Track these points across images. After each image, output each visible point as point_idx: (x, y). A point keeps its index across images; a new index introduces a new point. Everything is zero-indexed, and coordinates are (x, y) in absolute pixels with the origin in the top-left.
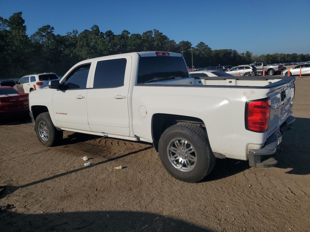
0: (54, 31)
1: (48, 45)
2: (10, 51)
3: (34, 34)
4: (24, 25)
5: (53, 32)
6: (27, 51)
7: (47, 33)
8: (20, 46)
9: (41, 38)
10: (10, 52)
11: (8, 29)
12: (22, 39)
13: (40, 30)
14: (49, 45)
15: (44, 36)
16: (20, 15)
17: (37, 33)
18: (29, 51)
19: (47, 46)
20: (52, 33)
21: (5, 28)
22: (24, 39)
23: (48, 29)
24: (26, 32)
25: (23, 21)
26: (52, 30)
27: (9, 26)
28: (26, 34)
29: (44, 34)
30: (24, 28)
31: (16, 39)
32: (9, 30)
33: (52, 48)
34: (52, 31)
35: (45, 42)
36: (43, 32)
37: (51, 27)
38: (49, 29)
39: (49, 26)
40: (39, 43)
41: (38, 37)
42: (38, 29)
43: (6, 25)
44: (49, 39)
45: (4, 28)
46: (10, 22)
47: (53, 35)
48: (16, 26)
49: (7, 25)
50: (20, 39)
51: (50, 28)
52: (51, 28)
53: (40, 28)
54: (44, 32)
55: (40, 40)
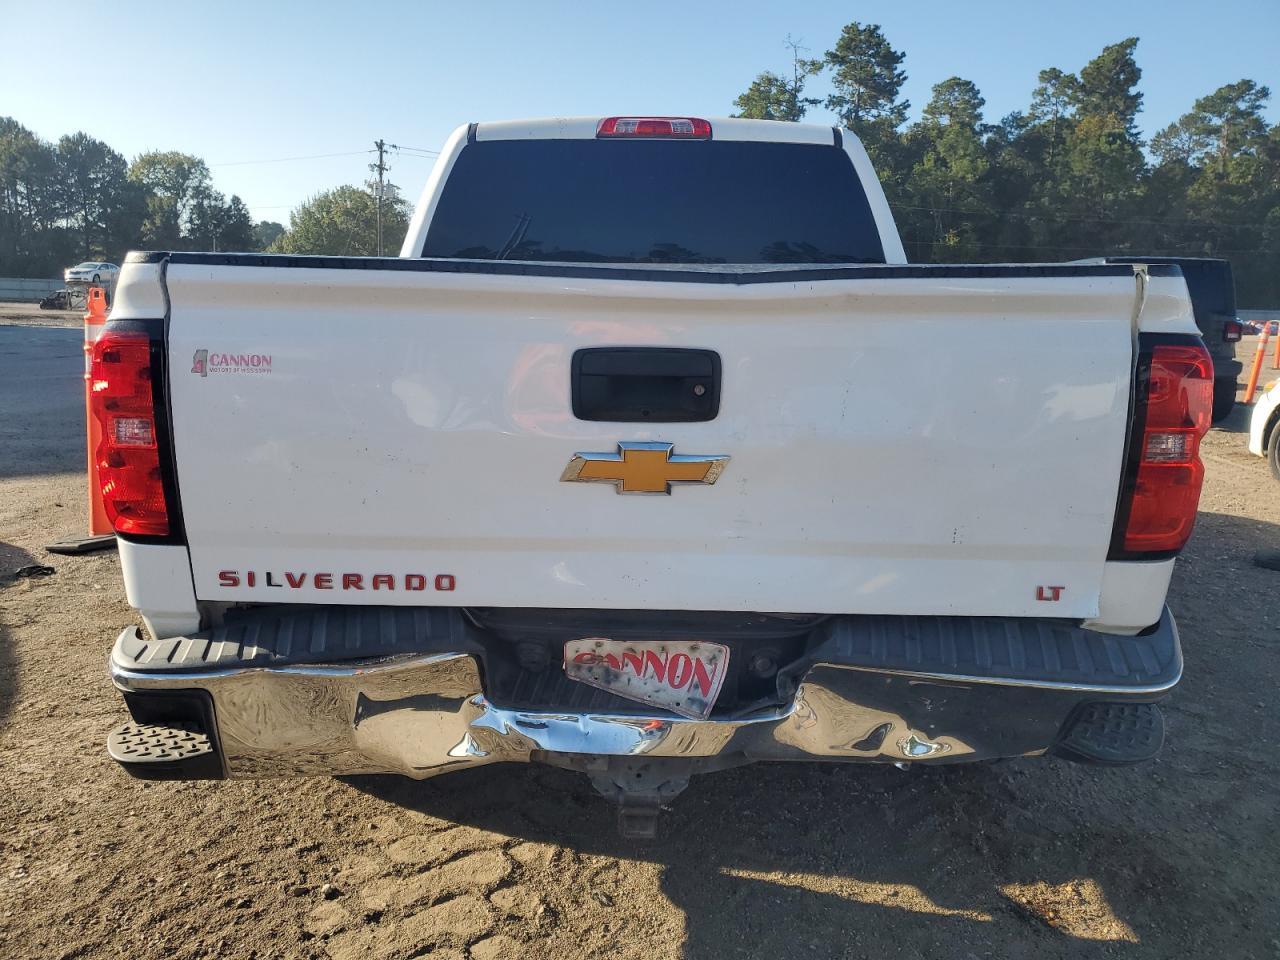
0: (1265, 107)
1: (1221, 171)
2: (1045, 200)
3: (1173, 126)
4: (1133, 91)
5: (1261, 113)
6: (1111, 196)
7: (1232, 118)
8: (1089, 180)
9: (1197, 142)
10: (1047, 204)
11: (1069, 112)
12: (1105, 148)
13: (1201, 106)
14: (1230, 169)
15: (1216, 131)
16: (1128, 51)
17: (1188, 121)
18: (1121, 197)
19: (1219, 174)
20: (1255, 116)
21: (1060, 109)
22: (1112, 151)
23: (1240, 97)
24: (1138, 118)
25: (1134, 75)
26: (1258, 103)
27: (1074, 100)
28: (1136, 127)
29: (1216, 121)
30: (1134, 103)
31: (1081, 151)
32: (1070, 117)
33: (1238, 183)
34: (1258, 107)
35: (1213, 159)
36: (1213, 113)
37: (1258, 88)
38: (1247, 97)
39: (1247, 85)
40: (1182, 162)
41: (1185, 136)
42: (1197, 101)
43: (1066, 99)
44: (1233, 144)
45: (1057, 112)
46: (1083, 85)
47: (1259, 125)
48: (1104, 97)
49: (1068, 96)
50: (1098, 152)
51: (1253, 91)
52: (1257, 92)
53: (1206, 99)
54: (1220, 115)
55: (1190, 151)
